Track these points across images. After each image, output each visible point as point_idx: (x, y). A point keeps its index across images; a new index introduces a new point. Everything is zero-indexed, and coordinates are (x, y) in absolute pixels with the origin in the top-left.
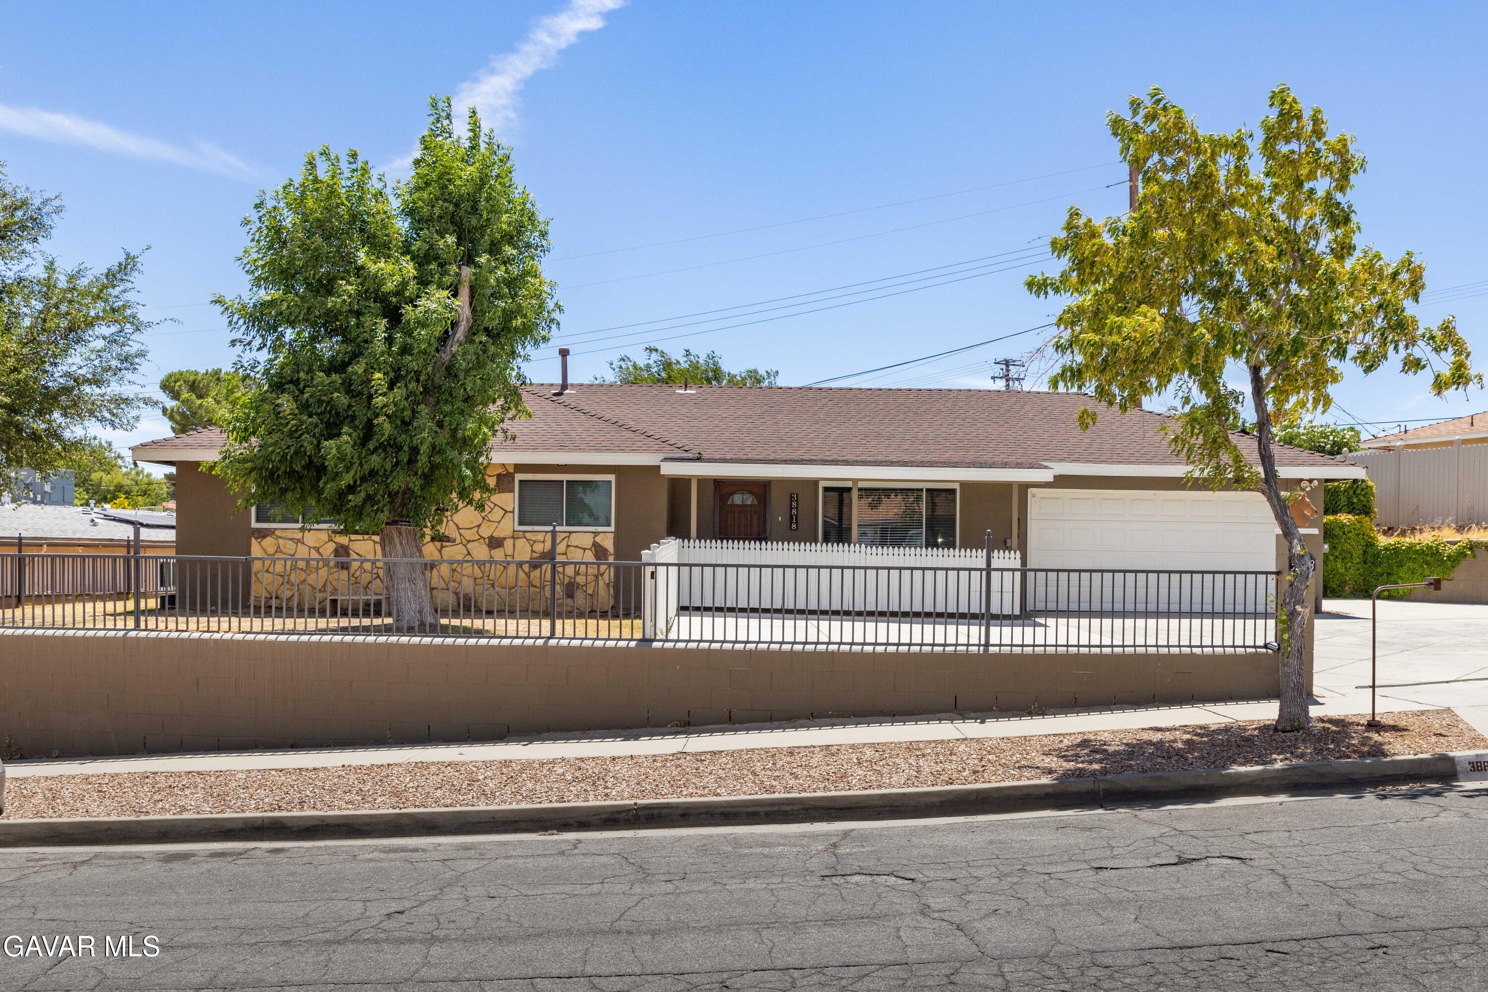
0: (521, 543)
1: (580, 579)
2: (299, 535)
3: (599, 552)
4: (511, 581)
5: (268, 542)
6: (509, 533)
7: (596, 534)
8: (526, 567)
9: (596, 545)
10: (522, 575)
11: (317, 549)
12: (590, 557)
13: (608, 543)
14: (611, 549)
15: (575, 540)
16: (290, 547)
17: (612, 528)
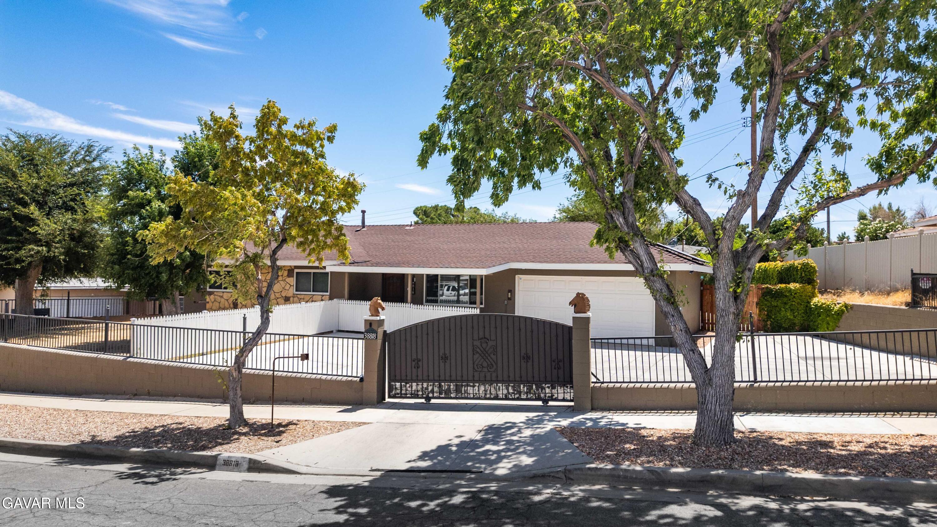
0: (297, 299)
2: (221, 294)
5: (212, 296)
6: (292, 294)
7: (322, 296)
11: (227, 300)
15: (315, 298)
16: (219, 299)
17: (328, 294)
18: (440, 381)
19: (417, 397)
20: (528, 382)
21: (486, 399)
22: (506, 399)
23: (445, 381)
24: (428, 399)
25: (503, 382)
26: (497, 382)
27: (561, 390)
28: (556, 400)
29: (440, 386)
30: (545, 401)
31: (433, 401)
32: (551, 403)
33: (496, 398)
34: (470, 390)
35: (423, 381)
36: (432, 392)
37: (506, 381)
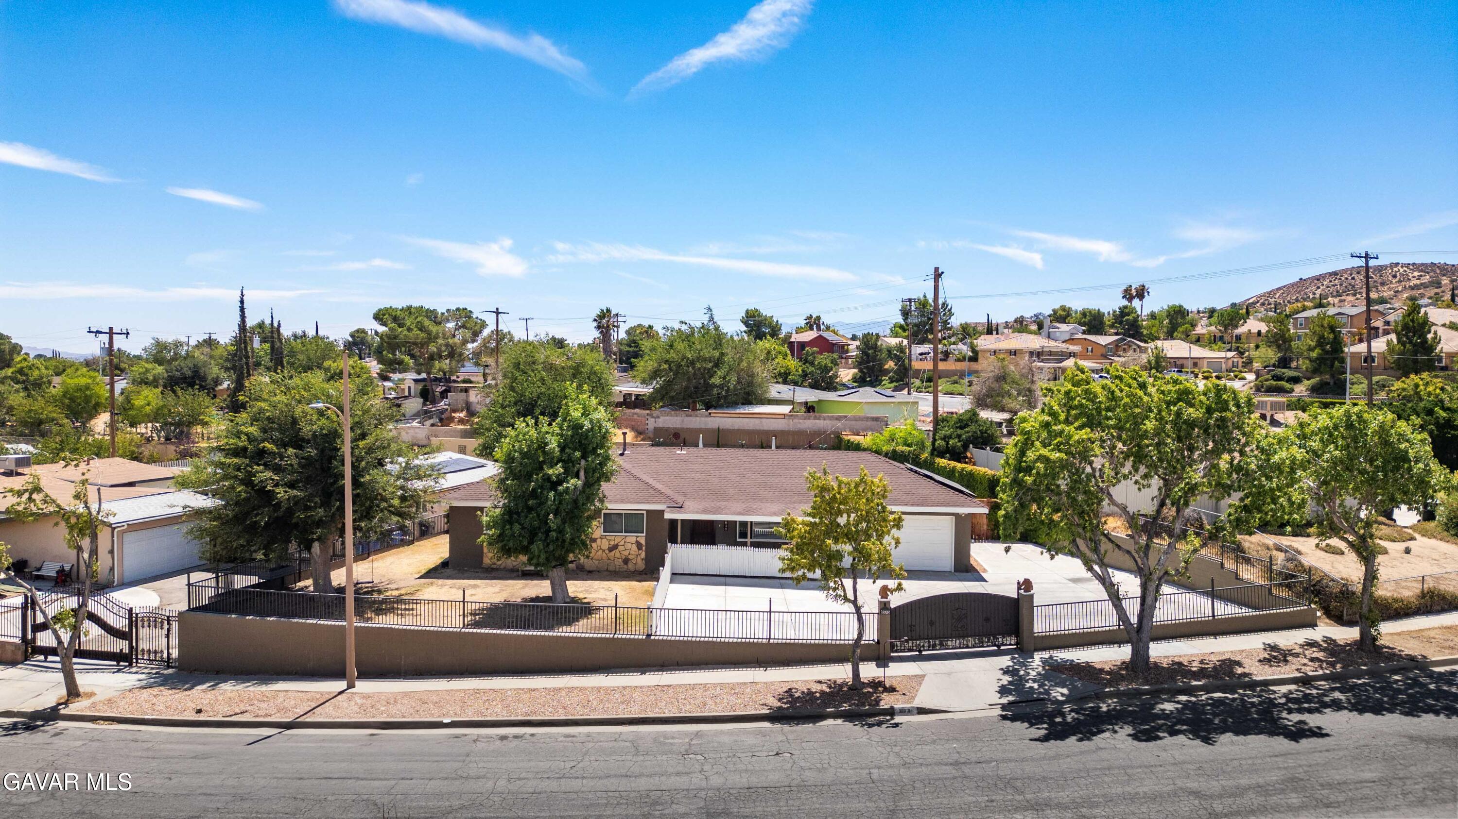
0: (604, 541)
1: (630, 557)
3: (639, 545)
4: (600, 557)
6: (599, 536)
7: (637, 537)
8: (607, 552)
9: (637, 542)
10: (604, 554)
12: (634, 547)
13: (643, 541)
14: (644, 543)
15: (628, 539)
17: (644, 534)
18: (928, 639)
19: (910, 650)
20: (988, 635)
21: (960, 648)
22: (974, 647)
23: (932, 639)
24: (920, 651)
25: (971, 636)
26: (968, 636)
27: (1008, 639)
28: (1006, 645)
29: (929, 642)
30: (999, 647)
31: (924, 653)
32: (1002, 648)
33: (967, 647)
34: (950, 643)
35: (916, 639)
36: (923, 646)
37: (973, 636)
